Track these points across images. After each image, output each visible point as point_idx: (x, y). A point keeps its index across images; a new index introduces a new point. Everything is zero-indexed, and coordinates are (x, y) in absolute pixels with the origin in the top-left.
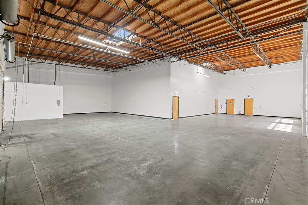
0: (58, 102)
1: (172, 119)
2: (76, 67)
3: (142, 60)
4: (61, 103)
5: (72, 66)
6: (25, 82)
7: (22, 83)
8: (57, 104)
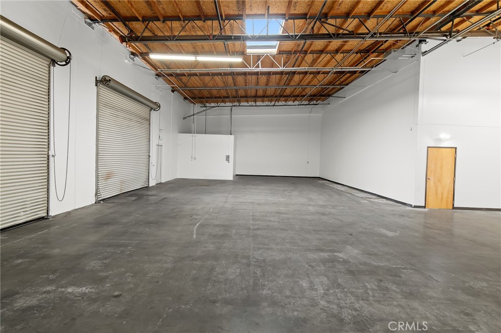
0: (228, 158)
1: (424, 207)
2: (256, 106)
3: (359, 68)
4: (231, 159)
5: (250, 106)
6: (194, 133)
7: (191, 135)
8: (226, 160)
